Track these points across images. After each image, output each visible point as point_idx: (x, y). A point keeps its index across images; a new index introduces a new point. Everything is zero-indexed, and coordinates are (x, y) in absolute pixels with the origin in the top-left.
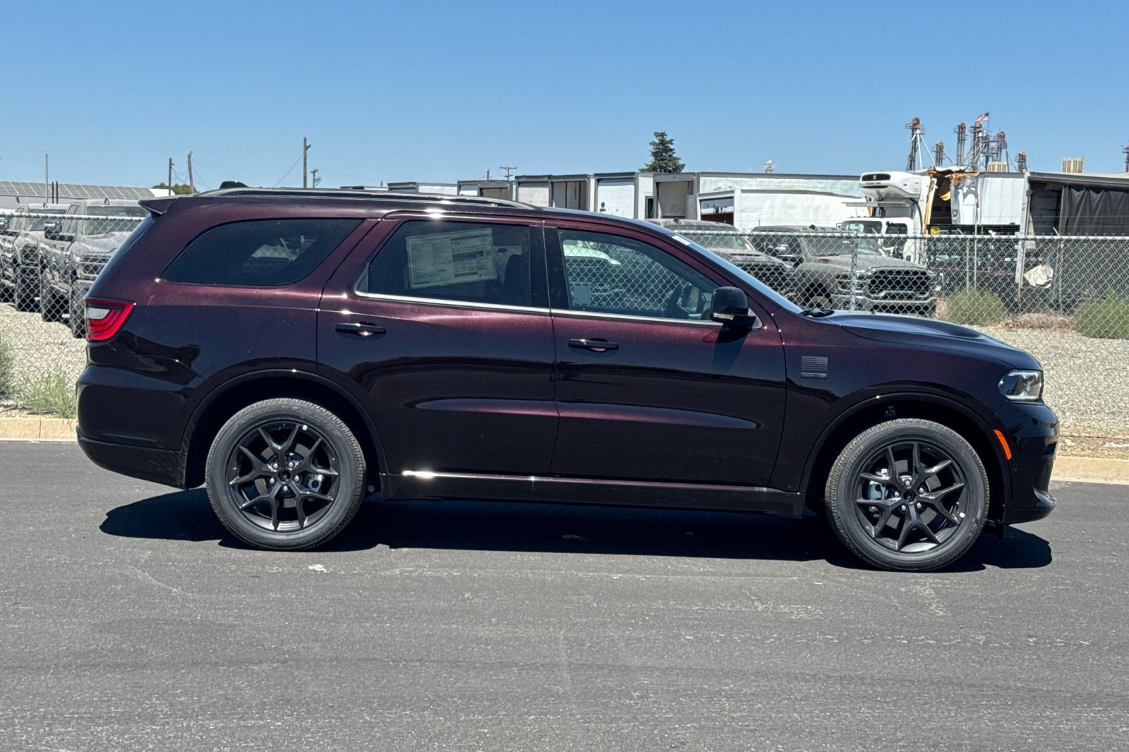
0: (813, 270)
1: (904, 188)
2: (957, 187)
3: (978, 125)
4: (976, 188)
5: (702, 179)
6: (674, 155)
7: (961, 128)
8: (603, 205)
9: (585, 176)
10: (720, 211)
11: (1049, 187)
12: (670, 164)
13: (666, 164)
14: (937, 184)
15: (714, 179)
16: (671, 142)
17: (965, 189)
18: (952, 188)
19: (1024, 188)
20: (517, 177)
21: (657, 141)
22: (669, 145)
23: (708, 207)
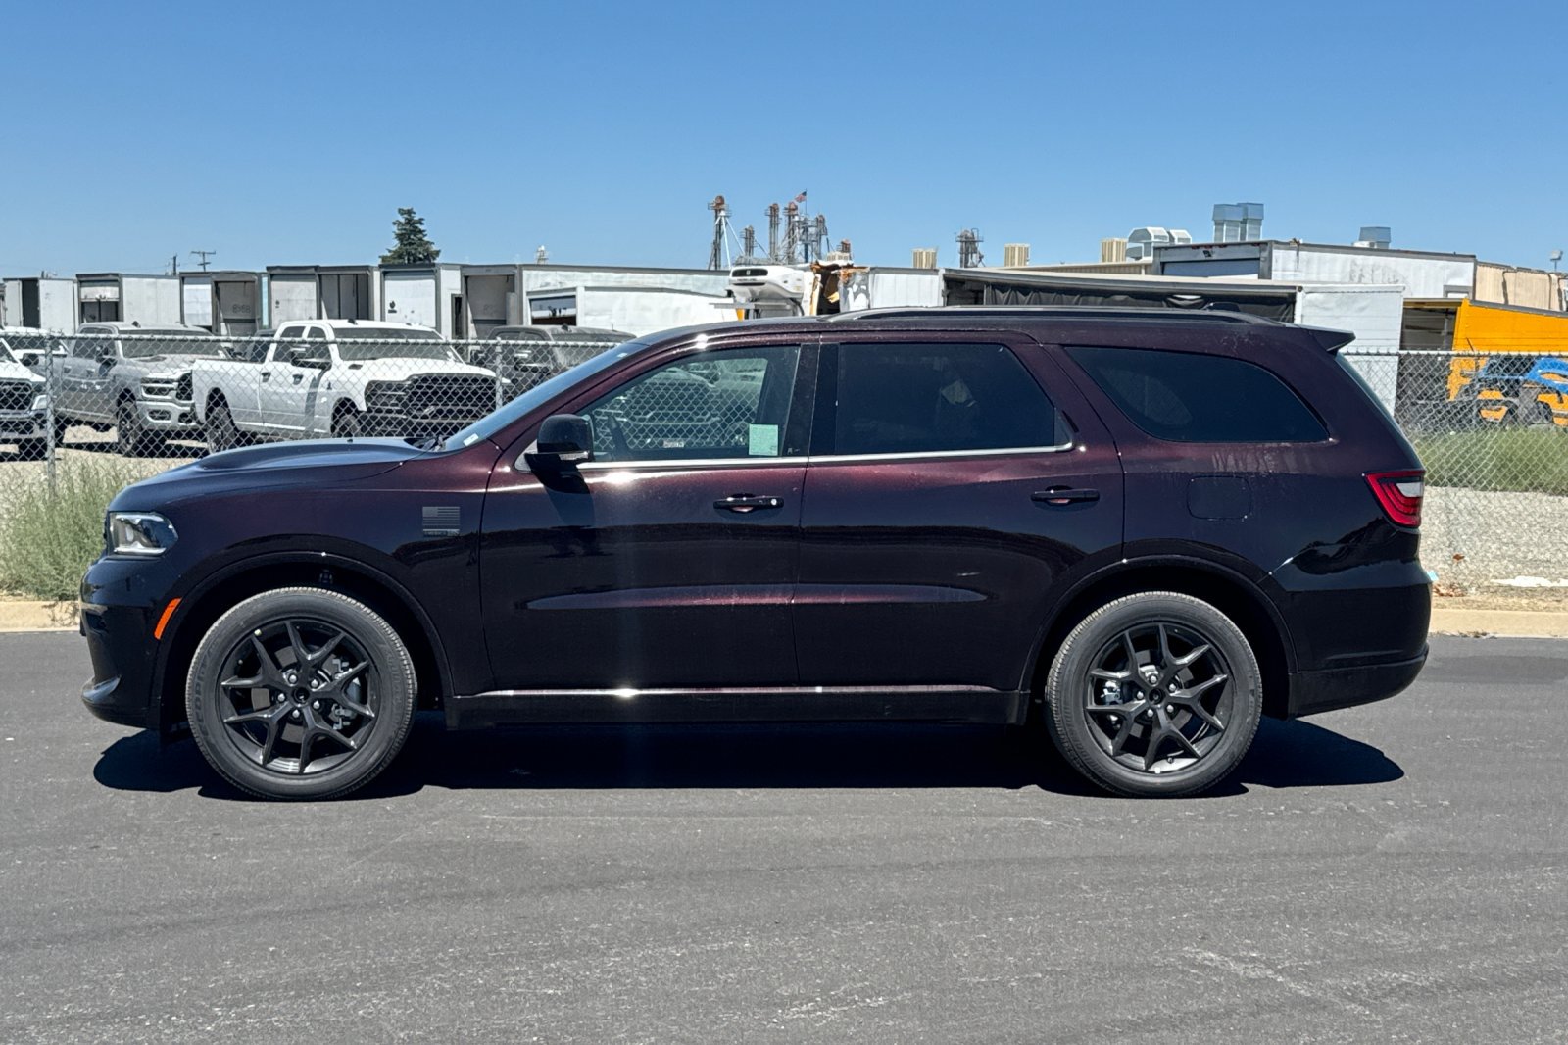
0: (730, 389)
1: (784, 286)
2: (846, 285)
3: (792, 206)
4: (867, 285)
5: (526, 273)
6: (426, 239)
7: (774, 209)
8: (392, 305)
9: (367, 267)
10: (557, 314)
11: (967, 287)
12: (420, 249)
13: (416, 249)
14: (822, 282)
15: (541, 272)
16: (420, 221)
17: (855, 287)
18: (841, 286)
19: (939, 287)
20: (268, 268)
21: (402, 220)
22: (419, 226)
23: (541, 308)
